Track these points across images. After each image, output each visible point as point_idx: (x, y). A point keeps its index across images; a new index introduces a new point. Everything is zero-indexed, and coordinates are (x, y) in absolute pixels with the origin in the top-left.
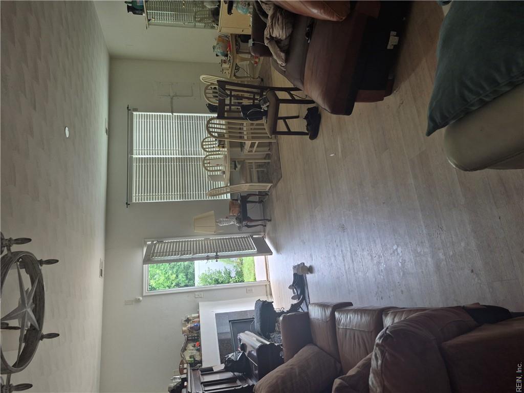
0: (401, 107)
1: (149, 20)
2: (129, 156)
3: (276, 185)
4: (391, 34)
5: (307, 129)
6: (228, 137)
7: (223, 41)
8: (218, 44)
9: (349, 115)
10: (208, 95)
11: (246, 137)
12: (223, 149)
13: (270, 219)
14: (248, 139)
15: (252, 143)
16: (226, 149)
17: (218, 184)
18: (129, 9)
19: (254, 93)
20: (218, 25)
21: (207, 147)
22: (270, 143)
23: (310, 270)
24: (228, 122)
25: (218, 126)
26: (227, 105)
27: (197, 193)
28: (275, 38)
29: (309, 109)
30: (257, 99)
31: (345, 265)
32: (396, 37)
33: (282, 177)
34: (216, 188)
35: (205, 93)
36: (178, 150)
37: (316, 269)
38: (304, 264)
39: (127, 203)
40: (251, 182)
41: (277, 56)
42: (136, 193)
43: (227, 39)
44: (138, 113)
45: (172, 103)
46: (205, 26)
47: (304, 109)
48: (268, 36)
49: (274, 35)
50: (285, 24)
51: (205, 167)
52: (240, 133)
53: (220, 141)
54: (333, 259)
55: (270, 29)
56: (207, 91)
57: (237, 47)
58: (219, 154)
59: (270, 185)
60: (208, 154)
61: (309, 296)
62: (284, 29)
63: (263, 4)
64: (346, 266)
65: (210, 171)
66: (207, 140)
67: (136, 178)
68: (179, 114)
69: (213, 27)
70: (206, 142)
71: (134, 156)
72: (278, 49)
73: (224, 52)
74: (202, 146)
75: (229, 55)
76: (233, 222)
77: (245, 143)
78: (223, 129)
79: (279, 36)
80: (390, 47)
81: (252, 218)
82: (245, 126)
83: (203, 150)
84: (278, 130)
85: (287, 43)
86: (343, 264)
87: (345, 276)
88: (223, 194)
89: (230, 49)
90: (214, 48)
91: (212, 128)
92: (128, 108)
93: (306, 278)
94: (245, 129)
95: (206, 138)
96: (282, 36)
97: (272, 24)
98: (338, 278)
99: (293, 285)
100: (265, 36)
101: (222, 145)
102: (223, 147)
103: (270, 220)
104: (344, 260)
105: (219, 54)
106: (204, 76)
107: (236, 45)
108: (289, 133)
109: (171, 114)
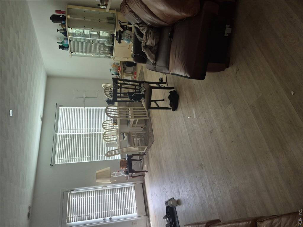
0: (237, 73)
1: (72, 53)
2: (55, 133)
3: (150, 146)
4: (226, 26)
5: (170, 105)
6: (119, 117)
7: (116, 66)
8: (113, 68)
9: (203, 79)
10: (106, 93)
11: (130, 117)
12: (116, 126)
13: (147, 170)
14: (131, 118)
15: (134, 120)
16: (118, 126)
17: (111, 148)
18: (60, 47)
19: (136, 86)
20: (112, 56)
21: (106, 126)
22: (146, 120)
23: (179, 202)
24: (119, 108)
25: (113, 113)
26: (119, 93)
27: (99, 156)
28: (148, 46)
29: (170, 92)
30: (138, 89)
31: (205, 194)
32: (230, 28)
33: (154, 140)
34: (110, 151)
35: (105, 92)
36: (87, 129)
37: (183, 201)
38: (173, 198)
39: (51, 165)
40: (134, 145)
41: (150, 57)
42: (58, 158)
43: (118, 65)
44: (62, 108)
45: (84, 101)
46: (105, 57)
47: (167, 93)
48: (144, 45)
49: (148, 44)
50: (155, 36)
51: (104, 139)
52: (127, 114)
53: (114, 121)
54: (196, 191)
55: (145, 41)
56: (106, 91)
57: (124, 69)
58: (113, 131)
59: (146, 147)
60: (106, 131)
61: (178, 223)
62: (154, 40)
63: (140, 27)
64: (207, 194)
65: (107, 141)
66: (106, 122)
67: (59, 148)
68: (88, 108)
69: (110, 57)
70: (105, 123)
71: (58, 134)
72: (151, 52)
73: (116, 72)
74: (103, 126)
75: (119, 73)
76: (122, 174)
77: (130, 120)
78: (116, 114)
79: (151, 44)
80: (226, 35)
81: (135, 170)
82: (129, 111)
83: (103, 129)
84: (151, 106)
85: (155, 48)
86: (204, 193)
87: (206, 202)
88: (116, 154)
89: (120, 70)
90: (110, 70)
91: (109, 111)
92: (56, 104)
93: (176, 209)
94: (130, 112)
95: (105, 121)
96: (153, 44)
97: (146, 37)
98: (202, 205)
99: (166, 216)
100: (142, 45)
101: (115, 122)
102: (116, 124)
103: (147, 172)
104: (204, 190)
105: (114, 74)
106: (104, 84)
107: (123, 68)
108: (159, 108)
109: (83, 108)
